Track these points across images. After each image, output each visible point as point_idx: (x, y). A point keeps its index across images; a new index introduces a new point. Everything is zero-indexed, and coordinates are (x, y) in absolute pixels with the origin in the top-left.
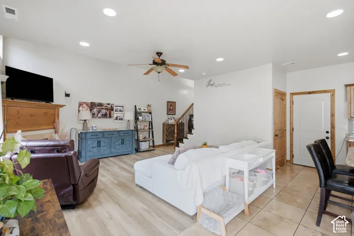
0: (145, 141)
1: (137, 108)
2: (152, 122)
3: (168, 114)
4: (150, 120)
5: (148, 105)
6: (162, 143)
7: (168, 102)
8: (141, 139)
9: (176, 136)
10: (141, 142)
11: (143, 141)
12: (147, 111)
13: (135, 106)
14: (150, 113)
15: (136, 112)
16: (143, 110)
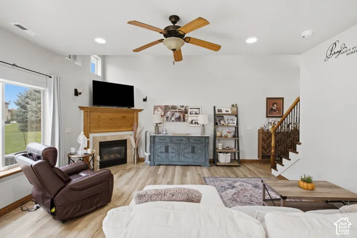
0: (227, 153)
1: (216, 109)
2: (238, 128)
3: (267, 117)
4: (235, 125)
5: (233, 105)
6: (256, 158)
7: (268, 99)
8: (220, 149)
9: (273, 151)
10: (220, 152)
11: (223, 153)
12: (230, 112)
13: (214, 107)
14: (237, 116)
15: (215, 114)
16: (224, 112)
